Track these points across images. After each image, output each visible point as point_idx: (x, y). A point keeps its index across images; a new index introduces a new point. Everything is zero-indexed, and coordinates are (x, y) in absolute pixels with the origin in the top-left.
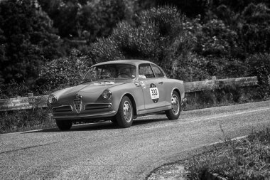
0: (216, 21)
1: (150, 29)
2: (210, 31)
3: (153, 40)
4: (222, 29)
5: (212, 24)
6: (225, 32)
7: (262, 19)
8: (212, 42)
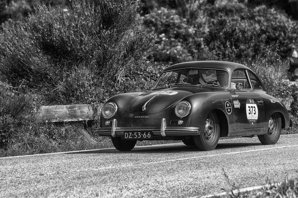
0: (166, 11)
1: (87, 17)
2: (155, 25)
3: (91, 34)
4: (174, 24)
5: (158, 15)
6: (179, 27)
7: (231, 11)
8: (159, 43)
